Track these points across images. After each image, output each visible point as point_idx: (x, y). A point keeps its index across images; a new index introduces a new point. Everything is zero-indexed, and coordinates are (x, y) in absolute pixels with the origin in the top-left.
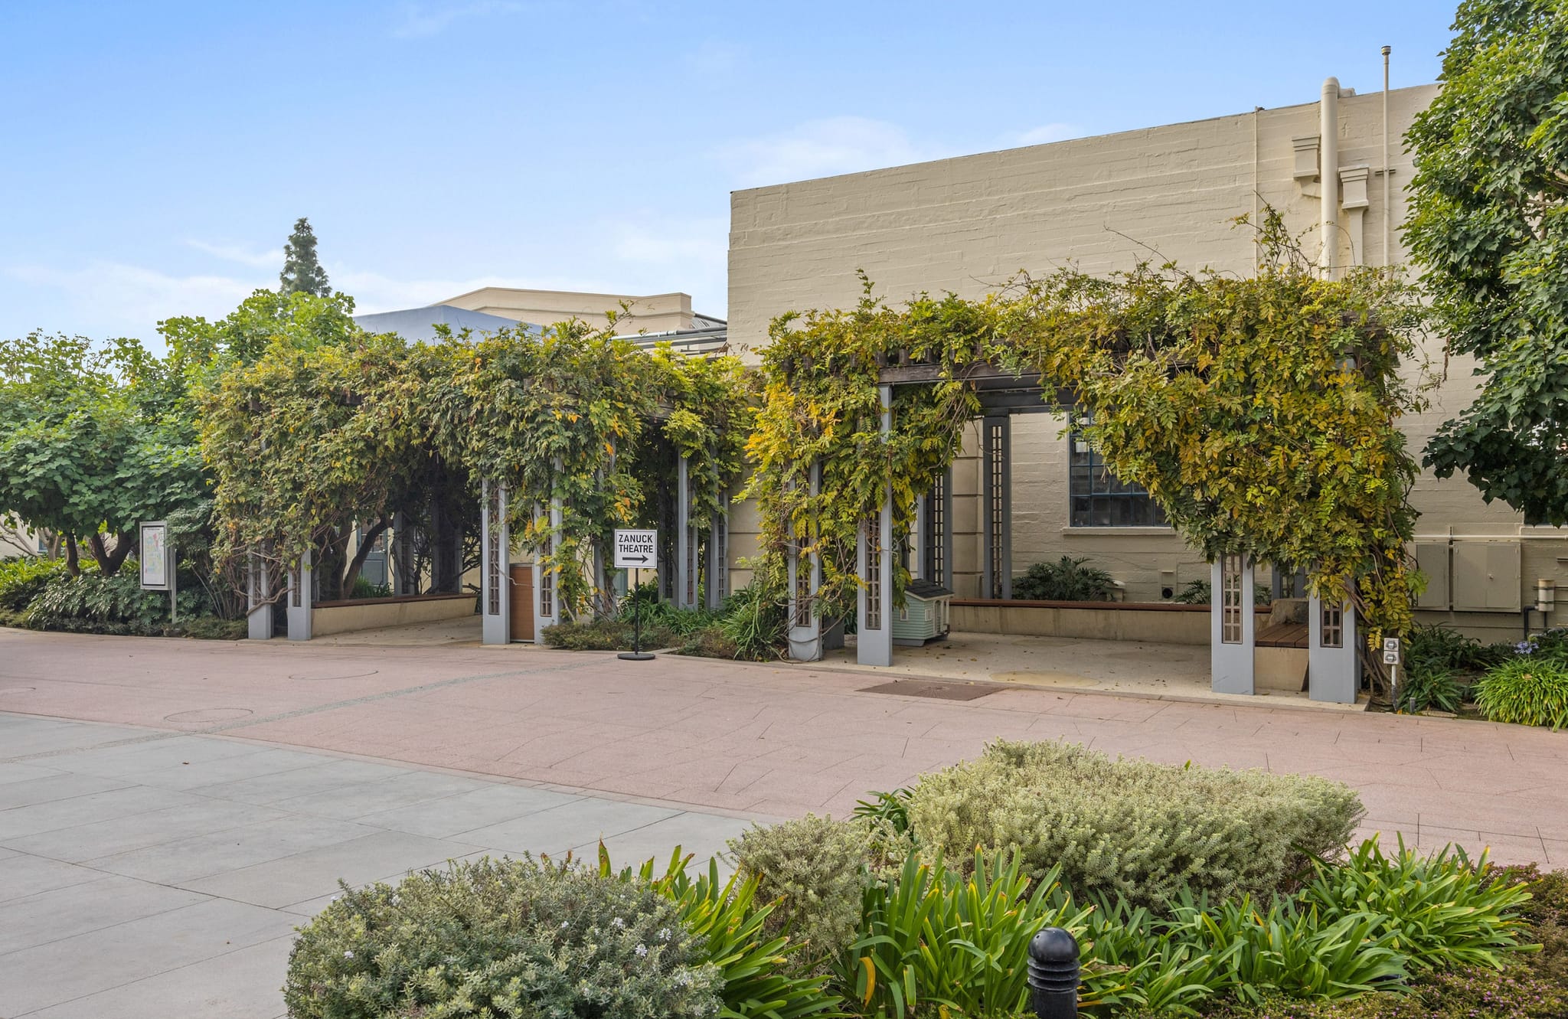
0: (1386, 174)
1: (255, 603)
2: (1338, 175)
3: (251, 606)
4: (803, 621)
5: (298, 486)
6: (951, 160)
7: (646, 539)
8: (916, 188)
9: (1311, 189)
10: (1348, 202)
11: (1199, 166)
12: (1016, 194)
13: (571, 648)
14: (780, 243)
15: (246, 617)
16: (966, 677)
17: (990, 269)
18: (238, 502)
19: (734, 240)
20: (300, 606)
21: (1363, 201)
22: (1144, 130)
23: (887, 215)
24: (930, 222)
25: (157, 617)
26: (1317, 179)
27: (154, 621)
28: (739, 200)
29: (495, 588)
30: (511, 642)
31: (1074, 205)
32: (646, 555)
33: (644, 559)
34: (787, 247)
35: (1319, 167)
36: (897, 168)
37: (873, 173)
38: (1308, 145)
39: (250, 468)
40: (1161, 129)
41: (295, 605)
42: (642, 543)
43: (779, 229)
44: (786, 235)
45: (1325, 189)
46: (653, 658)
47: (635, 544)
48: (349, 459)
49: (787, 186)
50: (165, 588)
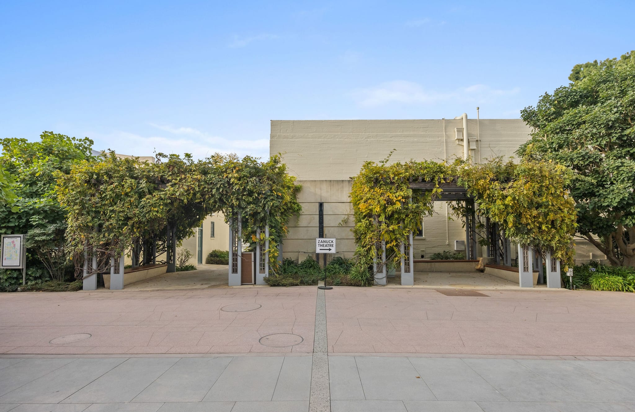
0: (479, 141)
1: (88, 273)
2: (469, 139)
3: (85, 274)
4: (380, 271)
5: (127, 219)
6: (352, 121)
7: (330, 242)
8: (340, 128)
9: (461, 143)
10: (471, 147)
11: (429, 132)
12: (374, 134)
13: (285, 286)
14: (290, 140)
15: (82, 280)
16: (455, 288)
17: (366, 156)
18: (87, 225)
19: (272, 137)
20: (118, 273)
21: (475, 147)
22: (413, 120)
23: (331, 135)
24: (345, 139)
25: (13, 282)
26: (462, 140)
27: (11, 284)
28: (274, 124)
29: (235, 262)
30: (242, 285)
31: (392, 139)
32: (331, 248)
33: (330, 250)
34: (294, 141)
35: (463, 137)
36: (334, 121)
37: (325, 121)
38: (460, 131)
39: (94, 209)
40: (418, 120)
41: (115, 273)
42: (329, 243)
43: (290, 135)
44: (292, 138)
45: (465, 143)
46: (332, 289)
47: (325, 244)
48: (161, 207)
49: (294, 121)
50: (20, 267)
